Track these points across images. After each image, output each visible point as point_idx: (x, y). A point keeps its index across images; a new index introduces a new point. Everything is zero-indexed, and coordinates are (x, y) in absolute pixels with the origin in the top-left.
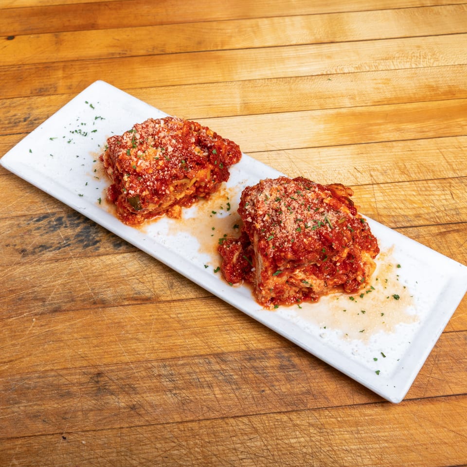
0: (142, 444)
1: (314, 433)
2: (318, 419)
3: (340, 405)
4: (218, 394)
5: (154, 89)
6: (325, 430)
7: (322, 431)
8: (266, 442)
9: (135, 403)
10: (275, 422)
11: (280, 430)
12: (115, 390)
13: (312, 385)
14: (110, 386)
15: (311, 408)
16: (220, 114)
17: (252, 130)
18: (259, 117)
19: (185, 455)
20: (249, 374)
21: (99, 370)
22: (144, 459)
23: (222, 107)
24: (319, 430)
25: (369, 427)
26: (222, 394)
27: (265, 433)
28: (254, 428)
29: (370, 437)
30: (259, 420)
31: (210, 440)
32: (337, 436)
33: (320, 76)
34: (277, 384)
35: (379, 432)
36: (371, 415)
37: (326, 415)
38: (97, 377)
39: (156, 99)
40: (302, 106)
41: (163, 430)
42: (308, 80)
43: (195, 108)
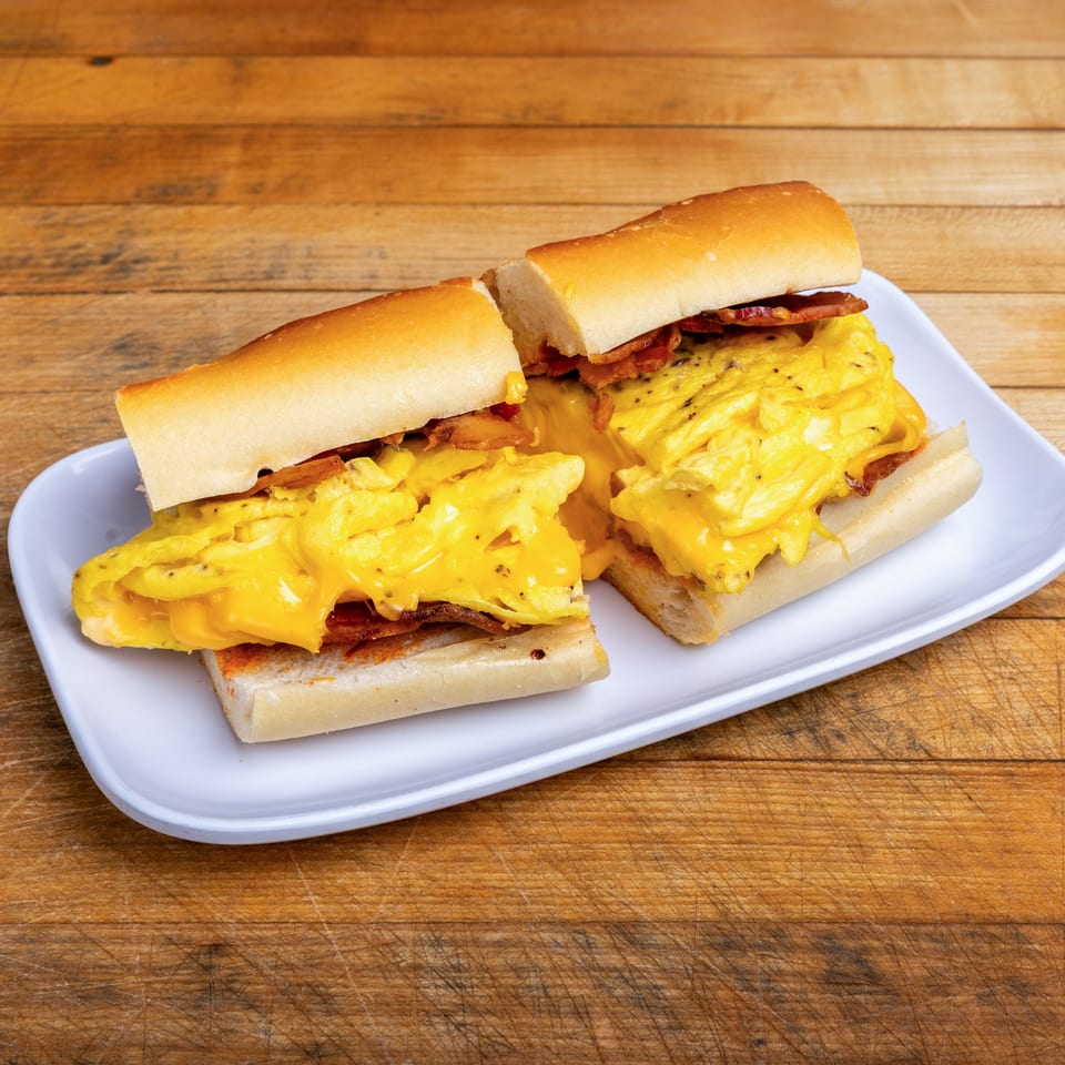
4: (605, 1038)
5: (515, 209)
9: (324, 1039)
12: (264, 997)
14: (249, 984)
20: (719, 988)
21: (218, 936)
26: (619, 1039)
33: (1041, 211)
34: (812, 1024)
38: (210, 953)
39: (514, 233)
40: (973, 281)
42: (1002, 217)
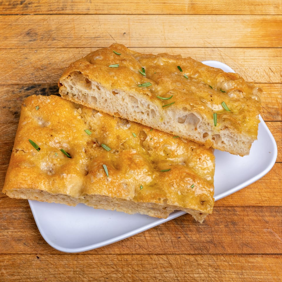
0: (91, 267)
1: (212, 272)
2: (215, 262)
3: (232, 253)
6: (219, 270)
7: (217, 270)
8: (177, 275)
10: (185, 261)
11: (188, 267)
13: (214, 236)
15: (212, 253)
19: (120, 278)
22: (91, 278)
24: (215, 270)
25: (250, 271)
27: (177, 268)
28: (170, 263)
29: (250, 278)
30: (174, 258)
31: (139, 269)
32: (227, 275)
35: (257, 275)
36: (253, 263)
41: (107, 258)
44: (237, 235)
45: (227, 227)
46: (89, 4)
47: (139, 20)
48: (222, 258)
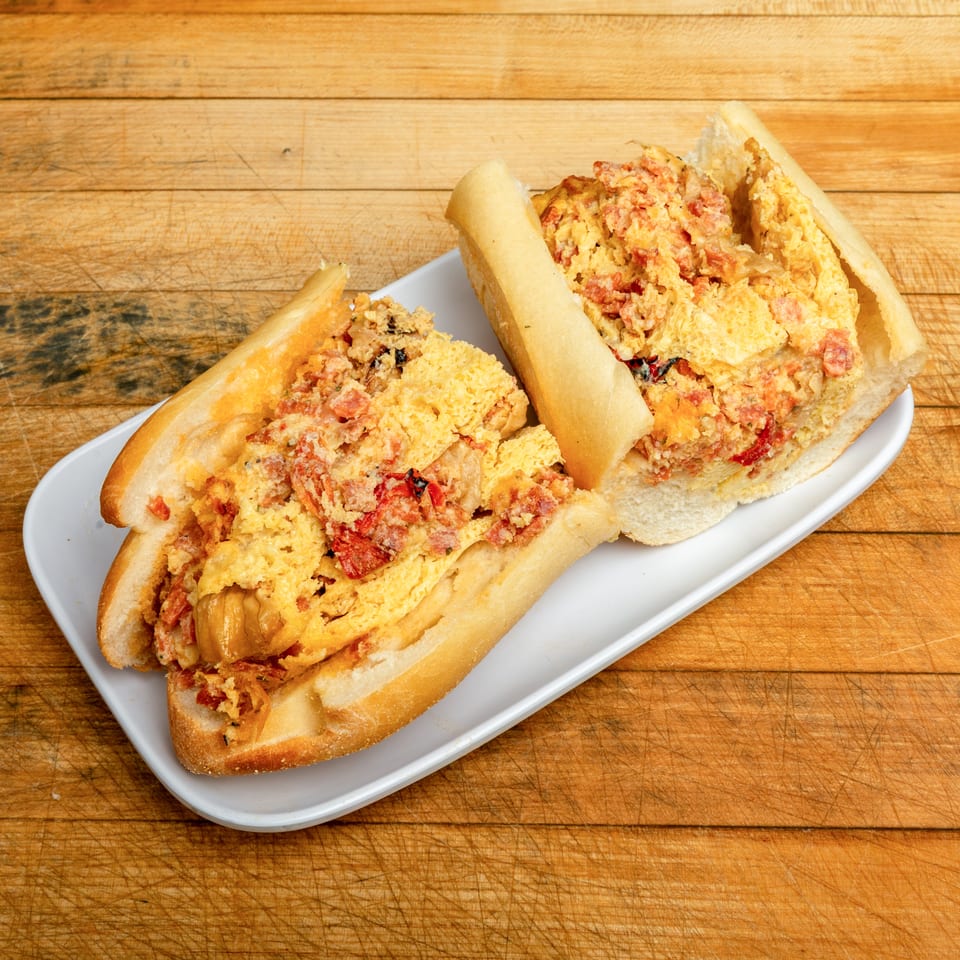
0: (92, 862)
1: (524, 884)
2: (540, 850)
3: (603, 822)
6: (552, 878)
7: (544, 880)
8: (397, 892)
10: (431, 845)
11: (439, 867)
13: (542, 766)
15: (529, 822)
16: (446, 92)
17: (520, 137)
18: (546, 106)
19: (192, 900)
22: (88, 898)
23: (455, 76)
24: (538, 878)
25: (665, 883)
27: (401, 870)
28: (376, 854)
29: (664, 908)
30: (393, 837)
31: (261, 871)
32: (579, 897)
35: (689, 898)
36: (677, 855)
37: (563, 842)
41: (150, 835)
43: (388, 71)
44: (624, 763)
45: (592, 738)
46: (182, 70)
47: (338, 113)
48: (566, 837)
